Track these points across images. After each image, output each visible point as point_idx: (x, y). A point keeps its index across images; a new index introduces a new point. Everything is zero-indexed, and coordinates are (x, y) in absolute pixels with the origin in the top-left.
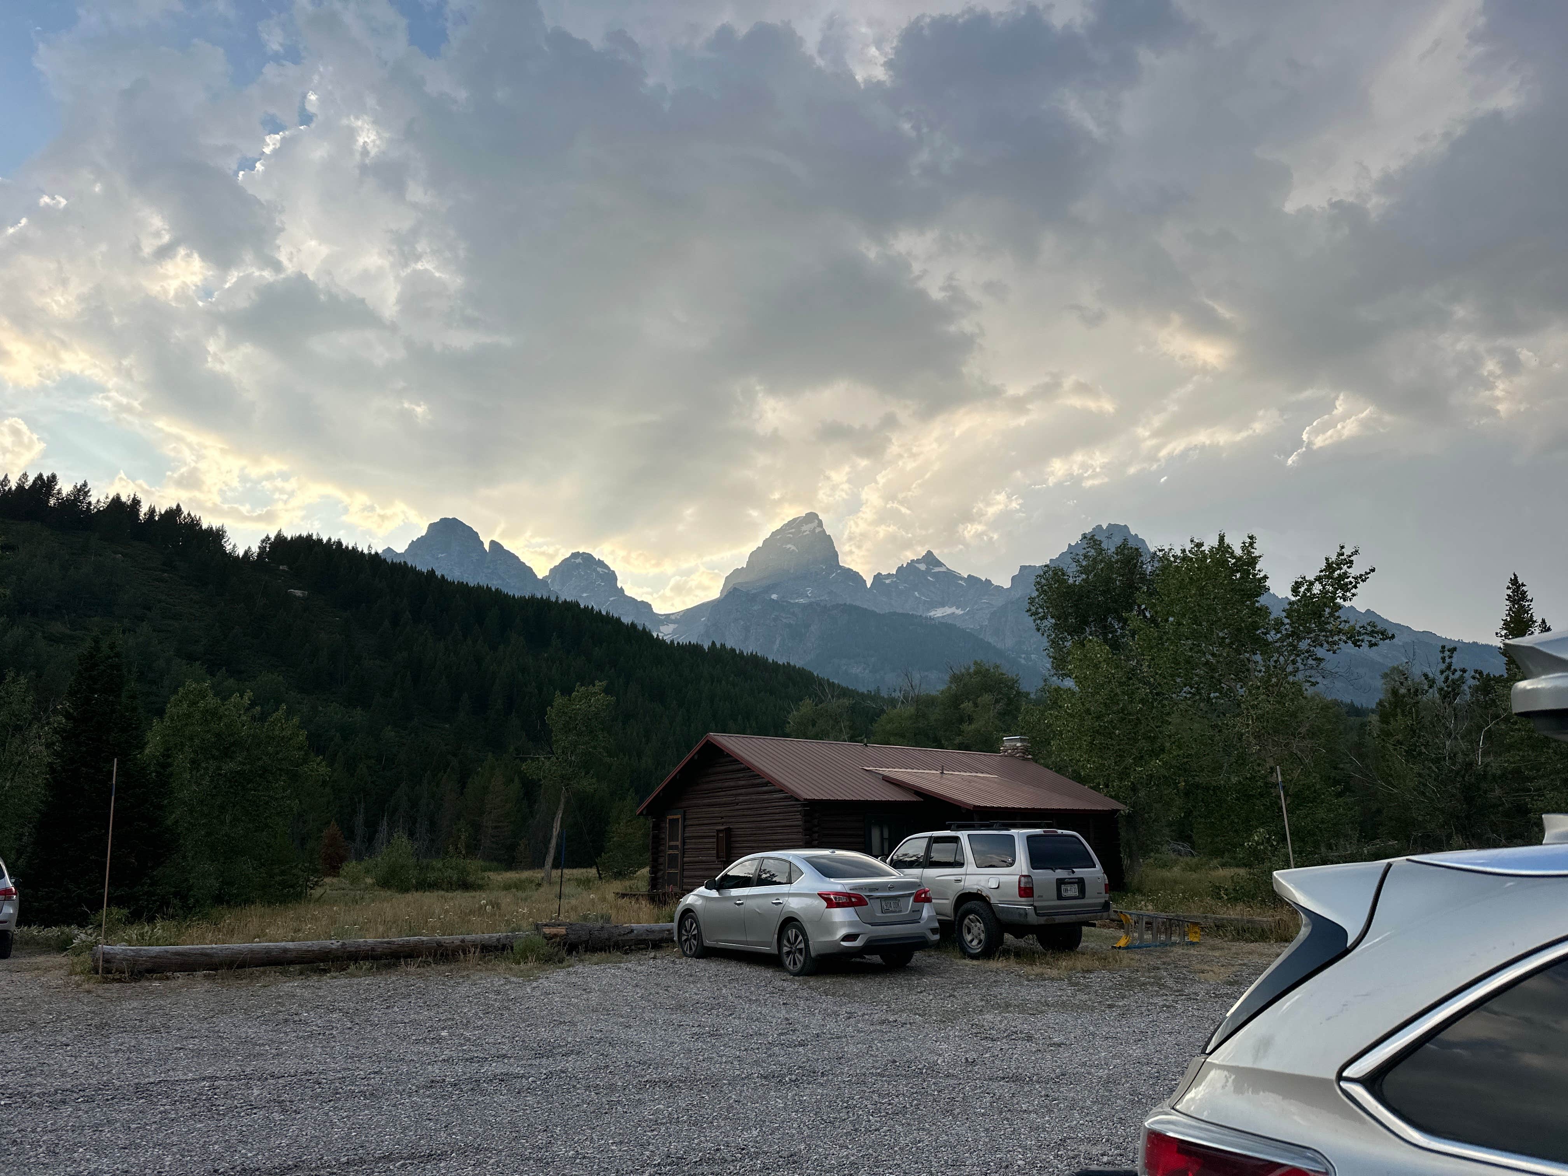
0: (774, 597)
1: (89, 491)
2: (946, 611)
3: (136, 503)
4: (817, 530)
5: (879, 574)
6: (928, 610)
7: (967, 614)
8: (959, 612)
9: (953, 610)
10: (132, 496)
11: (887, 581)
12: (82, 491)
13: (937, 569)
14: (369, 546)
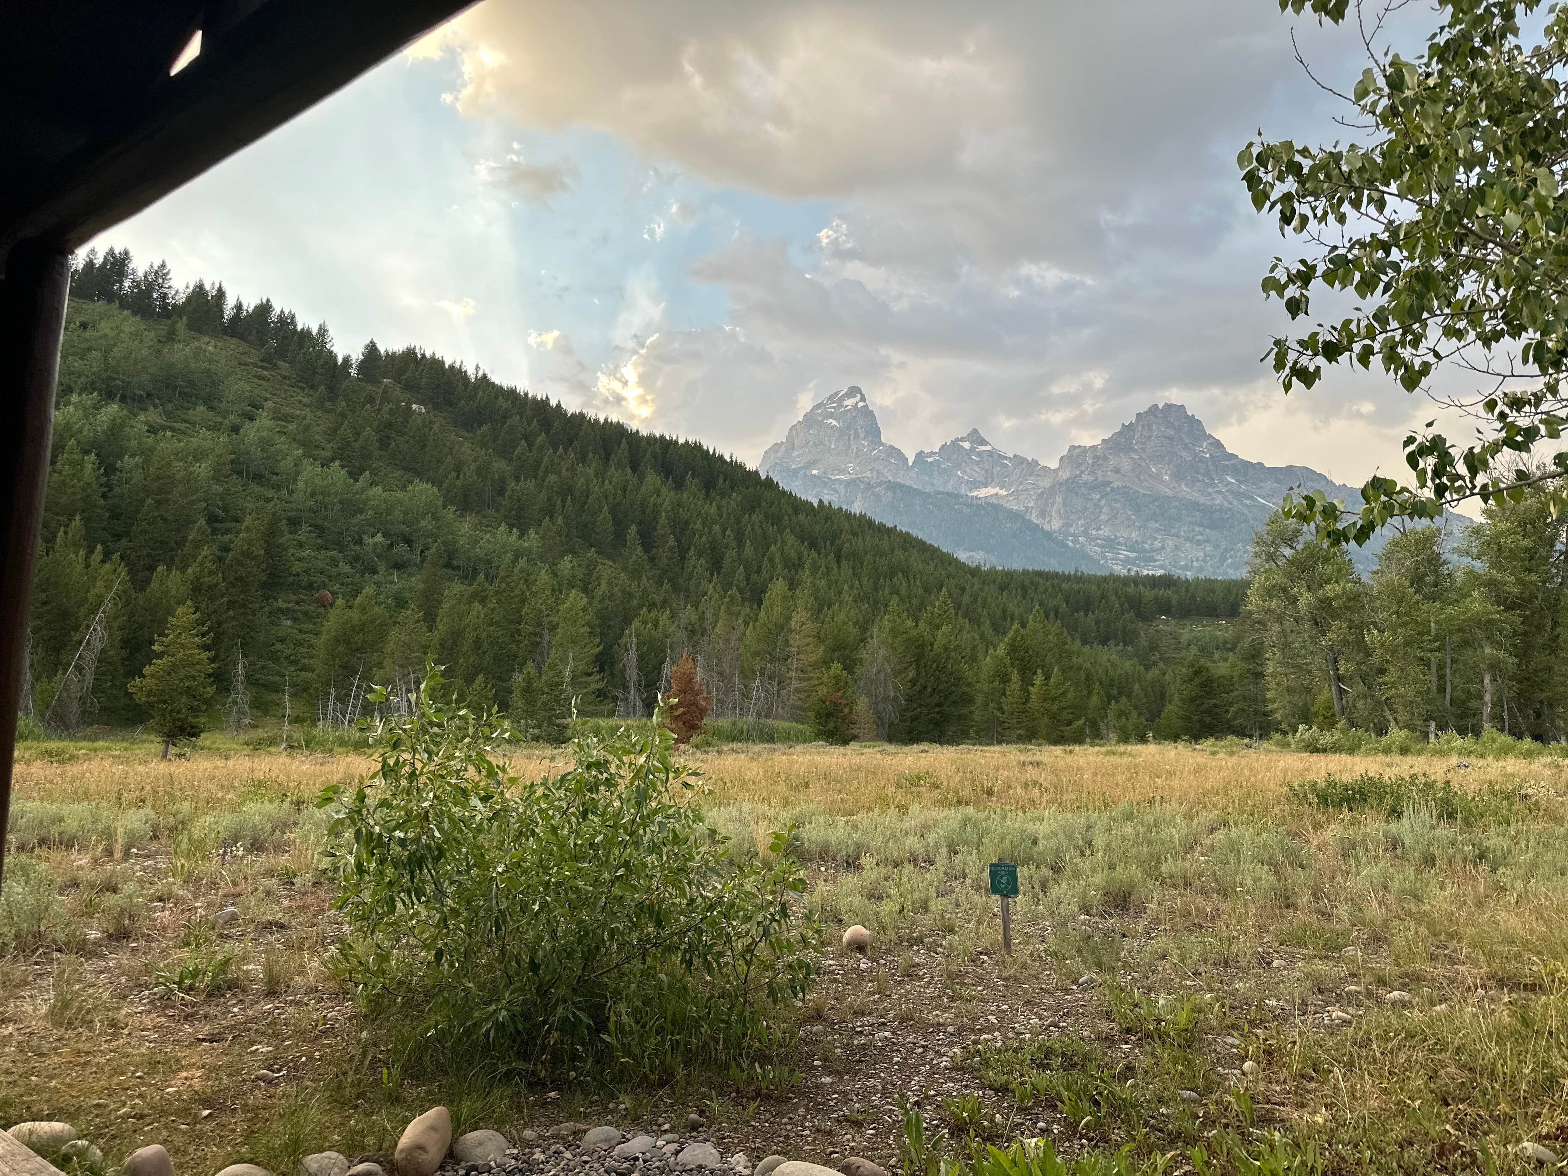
0: (815, 472)
1: (168, 273)
2: (991, 491)
3: (221, 294)
4: (861, 404)
5: (922, 452)
6: (971, 490)
7: (1011, 495)
8: (1003, 492)
9: (997, 490)
10: (217, 285)
11: (930, 460)
12: (160, 274)
13: (981, 448)
14: (477, 367)
